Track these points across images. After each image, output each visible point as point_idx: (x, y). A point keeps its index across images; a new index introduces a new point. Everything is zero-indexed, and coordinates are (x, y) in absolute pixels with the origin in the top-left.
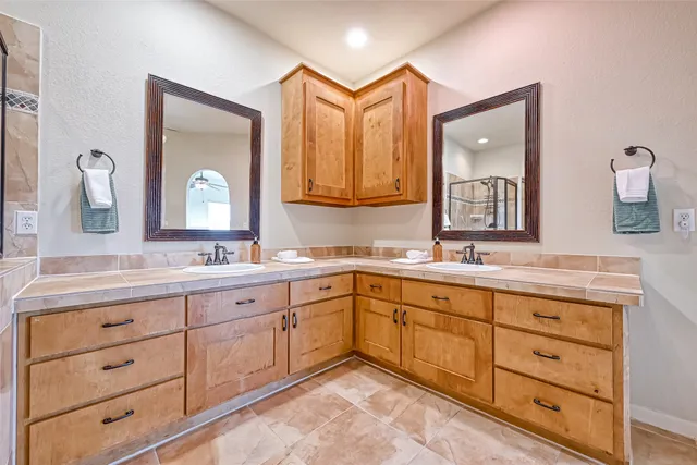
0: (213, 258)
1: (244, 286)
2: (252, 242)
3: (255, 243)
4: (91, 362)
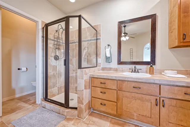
0: (134, 70)
1: (136, 82)
2: (150, 66)
3: (151, 66)
4: (99, 90)
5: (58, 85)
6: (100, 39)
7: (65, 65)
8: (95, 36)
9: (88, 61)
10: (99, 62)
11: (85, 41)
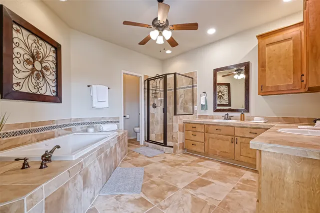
0: (226, 117)
3: (242, 113)
4: (191, 133)
5: (155, 132)
6: (196, 86)
7: (164, 112)
8: (191, 83)
9: (185, 109)
10: (195, 109)
11: (181, 88)
